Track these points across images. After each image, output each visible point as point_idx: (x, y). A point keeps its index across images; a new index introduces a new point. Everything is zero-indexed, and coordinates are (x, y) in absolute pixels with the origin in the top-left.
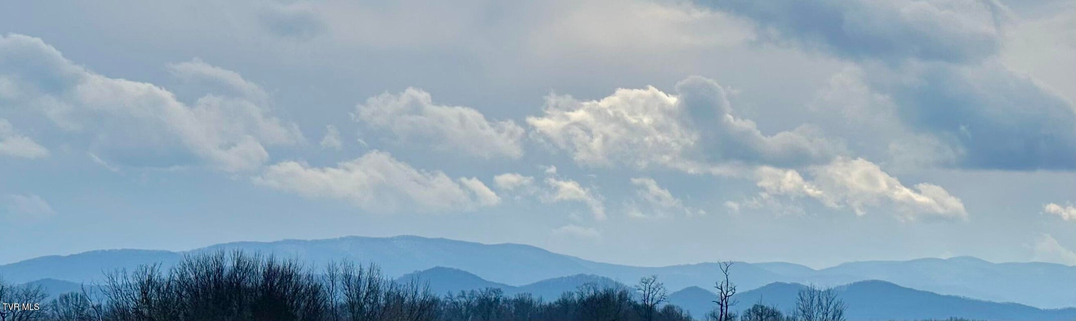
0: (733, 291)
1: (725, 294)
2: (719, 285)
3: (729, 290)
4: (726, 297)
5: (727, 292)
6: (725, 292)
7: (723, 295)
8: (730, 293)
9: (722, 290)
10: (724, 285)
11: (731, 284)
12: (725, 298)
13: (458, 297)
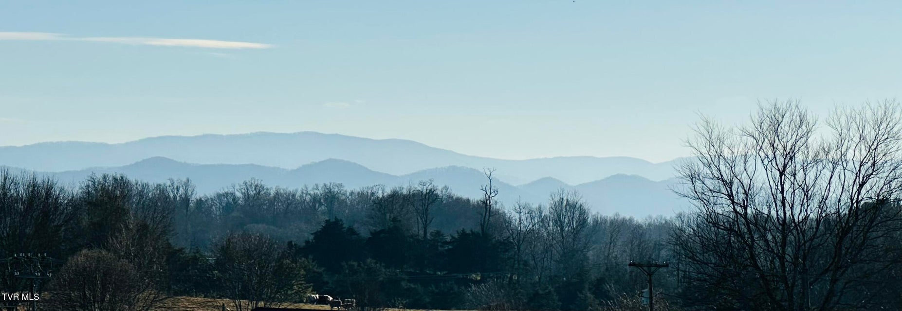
0: (496, 192)
1: (489, 195)
2: (484, 187)
3: (492, 191)
4: (489, 197)
5: (491, 193)
6: (489, 194)
7: (487, 196)
8: (493, 195)
9: (486, 191)
10: (488, 188)
11: (495, 187)
12: (489, 199)
13: (314, 189)
